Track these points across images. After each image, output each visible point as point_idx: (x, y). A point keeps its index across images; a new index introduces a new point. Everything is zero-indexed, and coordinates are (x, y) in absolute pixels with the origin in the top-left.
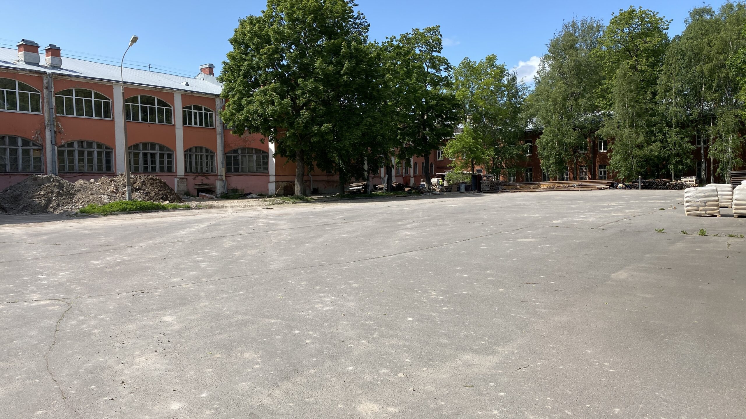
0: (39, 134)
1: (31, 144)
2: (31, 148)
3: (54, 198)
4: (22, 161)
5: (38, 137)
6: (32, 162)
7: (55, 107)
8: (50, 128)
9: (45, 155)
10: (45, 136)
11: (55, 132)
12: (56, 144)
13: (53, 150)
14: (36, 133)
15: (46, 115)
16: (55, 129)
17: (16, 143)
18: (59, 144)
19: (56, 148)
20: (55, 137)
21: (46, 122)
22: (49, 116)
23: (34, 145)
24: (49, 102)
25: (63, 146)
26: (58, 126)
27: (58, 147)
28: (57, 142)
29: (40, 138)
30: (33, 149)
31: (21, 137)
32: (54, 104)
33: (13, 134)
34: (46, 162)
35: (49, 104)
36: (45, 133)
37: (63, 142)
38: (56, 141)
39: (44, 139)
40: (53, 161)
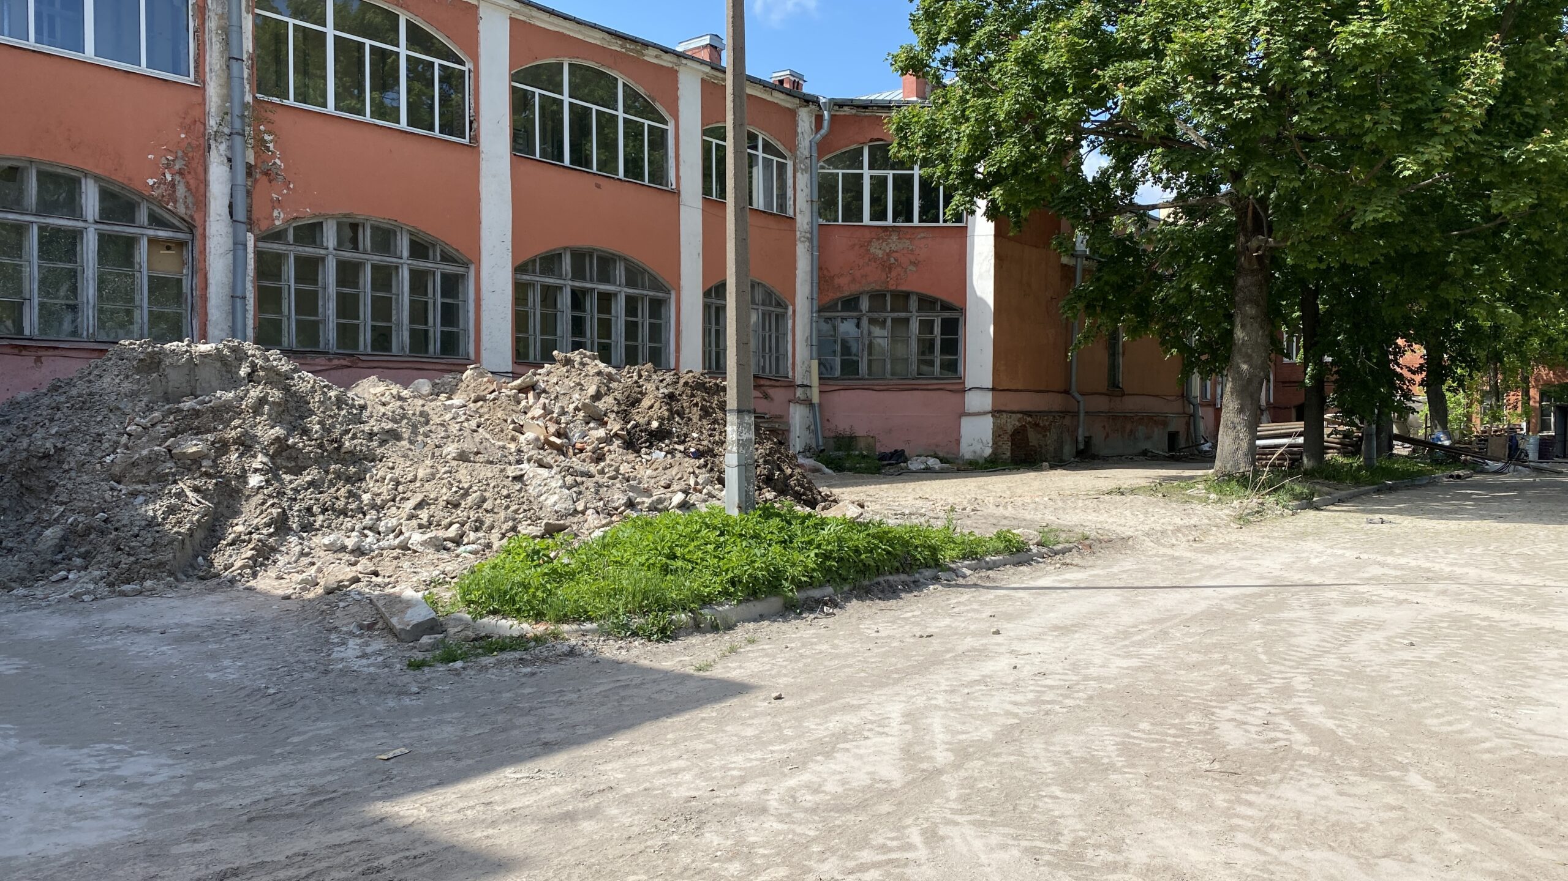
0: (180, 173)
1: (142, 216)
2: (143, 232)
3: (254, 480)
4: (100, 289)
5: (173, 184)
6: (143, 297)
7: (251, 58)
8: (230, 148)
9: (200, 271)
10: (205, 183)
11: (250, 170)
12: (250, 223)
13: (238, 245)
14: (168, 166)
15: (214, 91)
16: (251, 159)
17: (72, 207)
18: (264, 225)
19: (250, 238)
20: (249, 193)
21: (213, 123)
22: (228, 97)
23: (156, 221)
24: (229, 33)
25: (278, 236)
26: (260, 145)
27: (257, 240)
28: (255, 215)
29: (181, 191)
30: (152, 241)
31: (97, 178)
32: (248, 45)
33: (65, 159)
34: (205, 299)
35: (227, 43)
36: (206, 171)
37: (279, 218)
38: (249, 211)
39: (200, 200)
40: (235, 297)
